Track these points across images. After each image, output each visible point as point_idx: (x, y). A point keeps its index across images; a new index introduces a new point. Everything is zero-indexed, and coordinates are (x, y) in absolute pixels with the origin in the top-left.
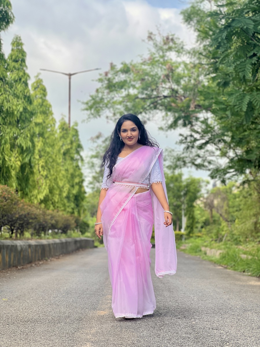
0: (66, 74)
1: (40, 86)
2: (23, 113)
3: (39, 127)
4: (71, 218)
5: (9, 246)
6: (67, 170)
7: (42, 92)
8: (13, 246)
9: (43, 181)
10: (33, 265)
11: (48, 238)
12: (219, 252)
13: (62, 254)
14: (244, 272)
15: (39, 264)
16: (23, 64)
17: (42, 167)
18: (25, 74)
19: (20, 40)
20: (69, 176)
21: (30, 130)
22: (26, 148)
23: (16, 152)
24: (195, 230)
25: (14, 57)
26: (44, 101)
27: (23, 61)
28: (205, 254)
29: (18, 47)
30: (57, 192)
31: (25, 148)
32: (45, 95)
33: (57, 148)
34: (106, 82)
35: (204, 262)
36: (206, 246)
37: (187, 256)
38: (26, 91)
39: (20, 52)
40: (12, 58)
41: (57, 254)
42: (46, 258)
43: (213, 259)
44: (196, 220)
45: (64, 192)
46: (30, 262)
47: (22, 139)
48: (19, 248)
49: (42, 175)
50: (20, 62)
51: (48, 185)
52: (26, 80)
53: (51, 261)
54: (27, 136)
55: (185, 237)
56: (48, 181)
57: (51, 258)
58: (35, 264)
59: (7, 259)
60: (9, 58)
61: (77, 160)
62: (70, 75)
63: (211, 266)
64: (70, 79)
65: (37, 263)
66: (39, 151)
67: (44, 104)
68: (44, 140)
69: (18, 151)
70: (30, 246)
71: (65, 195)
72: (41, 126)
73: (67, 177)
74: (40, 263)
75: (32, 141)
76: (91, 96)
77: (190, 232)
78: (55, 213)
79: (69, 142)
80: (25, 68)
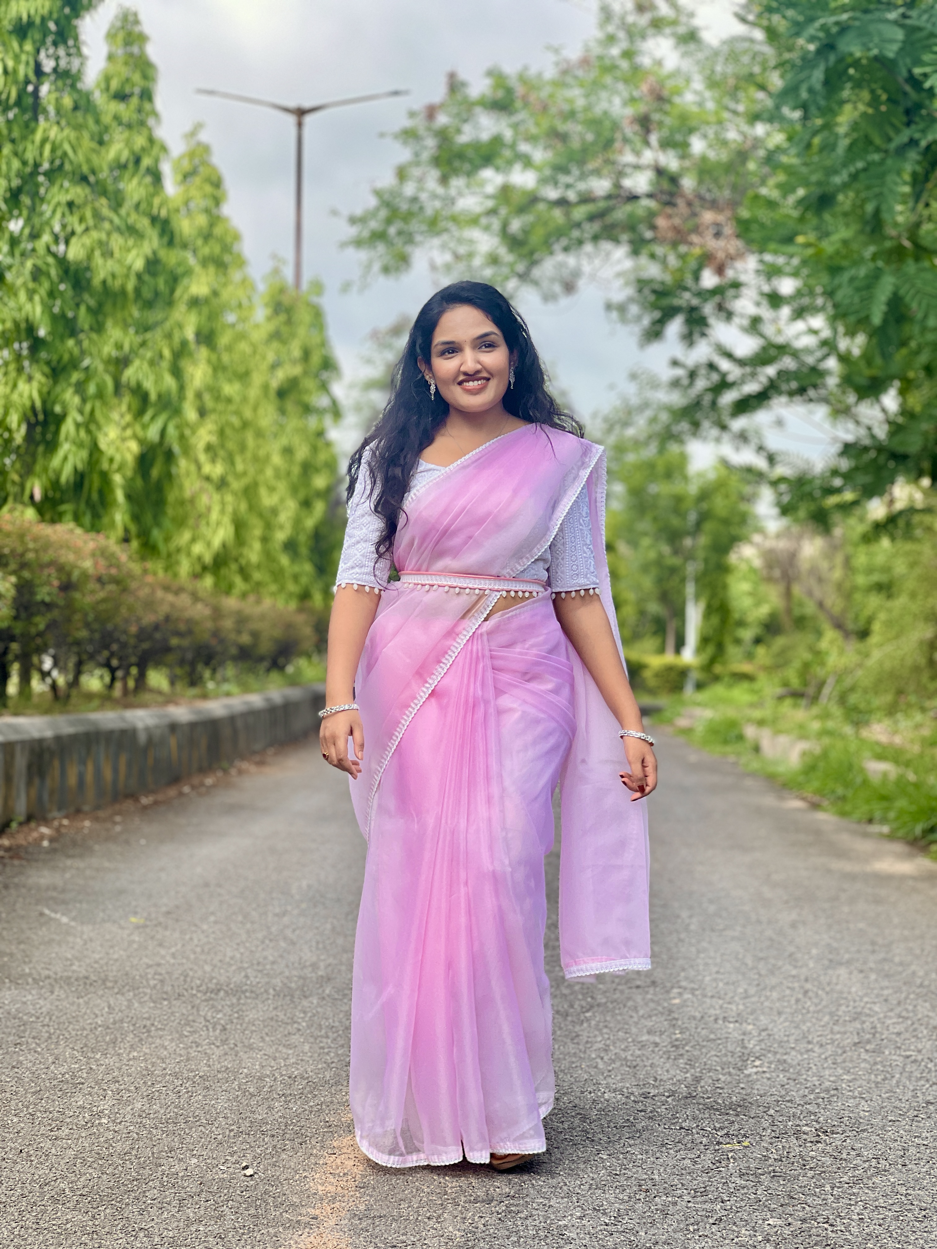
0: (286, 110)
1: (201, 169)
2: (146, 278)
3: (200, 314)
4: (300, 619)
5: (111, 733)
6: (288, 451)
7: (208, 189)
8: (123, 732)
9: (211, 498)
10: (186, 789)
11: (228, 694)
12: (802, 746)
13: (271, 745)
14: (870, 821)
15: (202, 784)
16: (147, 106)
17: (209, 448)
18: (151, 140)
19: (137, 22)
20: (296, 470)
21: (169, 336)
22: (160, 396)
23: (124, 408)
24: (733, 651)
25: (115, 84)
26: (214, 219)
27: (147, 95)
28: (757, 749)
29: (128, 49)
30: (258, 532)
31: (153, 397)
32: (217, 201)
33: (257, 379)
34: (431, 143)
35: (749, 782)
36: (761, 723)
37: (693, 758)
38: (156, 201)
39: (136, 66)
40: (107, 89)
41: (258, 746)
42: (225, 764)
43: (781, 769)
44: (736, 616)
45: (281, 527)
46: (175, 780)
47: (145, 366)
48: (142, 738)
49: (208, 479)
50: (134, 101)
51: (229, 509)
52: (157, 161)
53: (240, 772)
54: (161, 356)
55: (695, 675)
56: (229, 498)
57: (237, 763)
58: (193, 787)
59: (108, 774)
60: (98, 85)
61: (320, 412)
62: (301, 113)
63: (769, 801)
64: (300, 125)
65: (196, 780)
66: (199, 395)
67: (218, 231)
68: (214, 357)
69: (129, 408)
70: (173, 727)
71: (281, 536)
72: (205, 310)
73: (288, 474)
74: (209, 781)
75: (177, 372)
76: (378, 193)
77: (712, 661)
78: (250, 607)
79: (297, 353)
80: (151, 122)
